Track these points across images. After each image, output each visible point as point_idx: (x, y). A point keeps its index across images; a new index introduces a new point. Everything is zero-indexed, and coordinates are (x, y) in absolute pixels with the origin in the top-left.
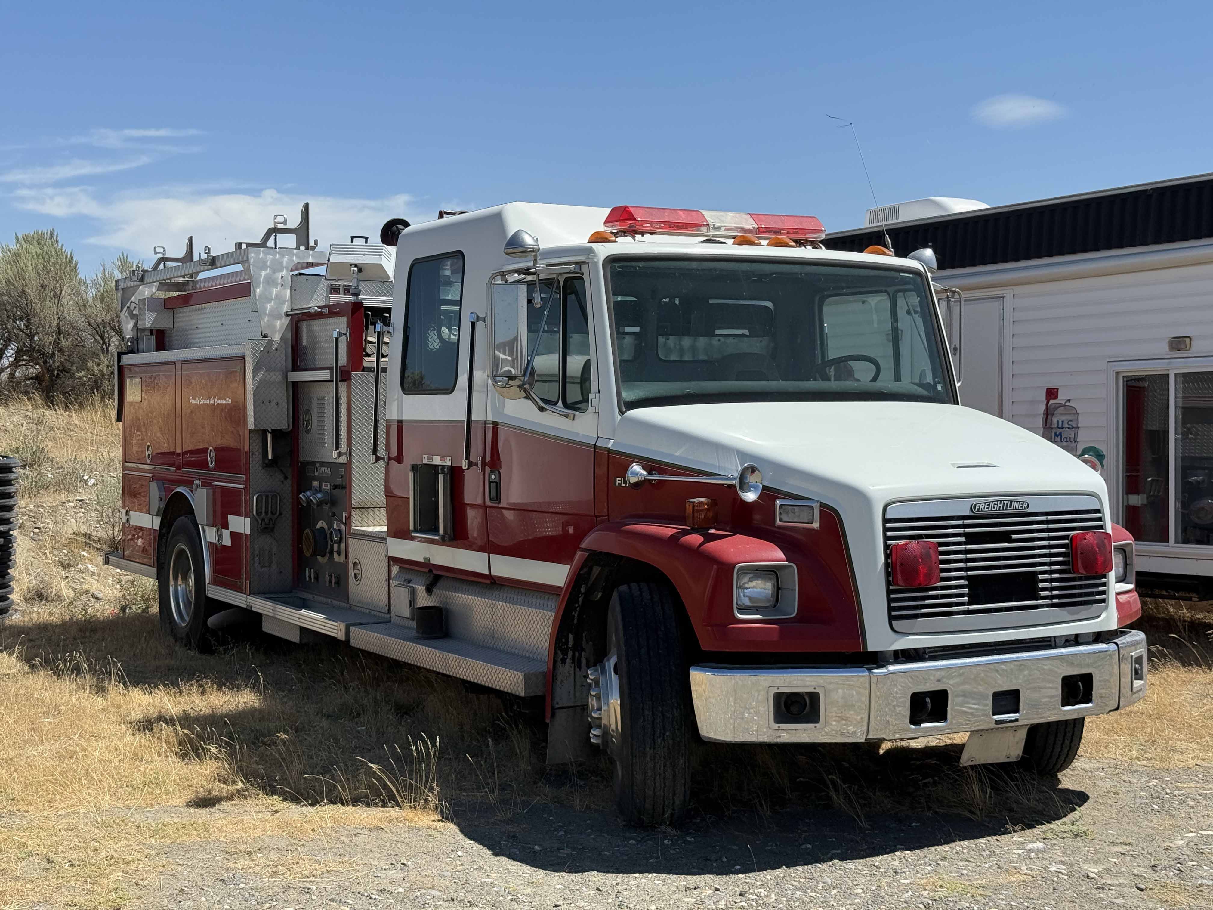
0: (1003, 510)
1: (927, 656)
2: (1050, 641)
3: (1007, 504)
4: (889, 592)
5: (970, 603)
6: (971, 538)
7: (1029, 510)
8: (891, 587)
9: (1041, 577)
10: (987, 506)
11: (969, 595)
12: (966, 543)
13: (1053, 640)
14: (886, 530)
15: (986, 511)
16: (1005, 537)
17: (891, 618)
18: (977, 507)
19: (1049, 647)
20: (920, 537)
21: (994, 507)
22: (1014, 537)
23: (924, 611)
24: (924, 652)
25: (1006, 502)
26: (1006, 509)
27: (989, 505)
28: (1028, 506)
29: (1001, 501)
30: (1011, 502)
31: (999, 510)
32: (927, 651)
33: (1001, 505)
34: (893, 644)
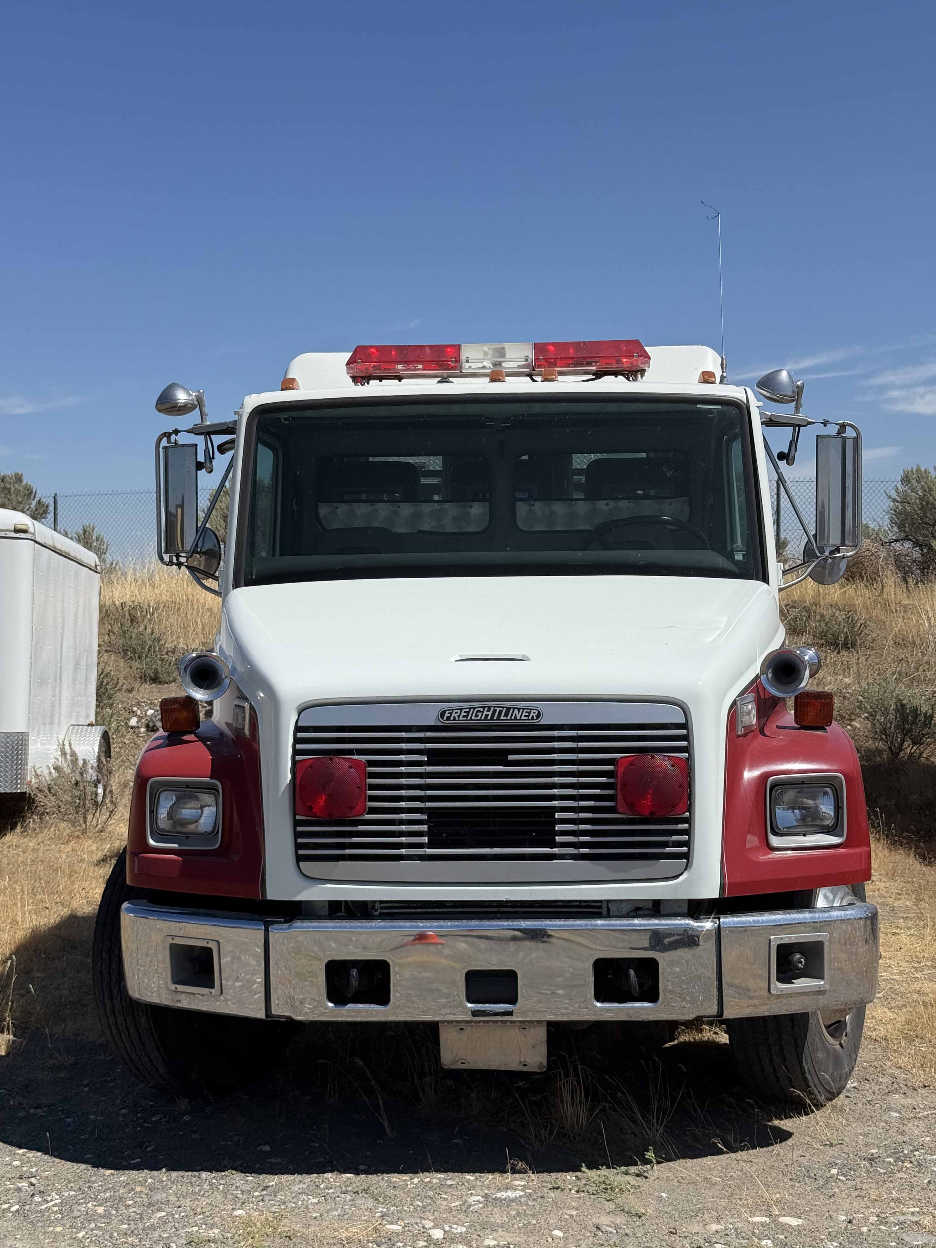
0: (492, 718)
1: (376, 913)
2: (600, 907)
3: (501, 712)
4: (297, 823)
5: (430, 845)
6: (436, 757)
7: (544, 721)
8: (298, 817)
9: (557, 815)
10: (463, 714)
11: (429, 834)
12: (429, 763)
13: (604, 905)
14: (297, 741)
15: (462, 721)
16: (499, 757)
17: (299, 859)
18: (447, 715)
19: (599, 916)
20: (351, 752)
21: (477, 716)
22: (511, 757)
23: (348, 851)
24: (373, 908)
25: (498, 709)
26: (498, 718)
27: (468, 712)
28: (538, 716)
29: (489, 708)
30: (508, 709)
31: (486, 718)
32: (378, 906)
33: (490, 713)
34: (300, 892)
